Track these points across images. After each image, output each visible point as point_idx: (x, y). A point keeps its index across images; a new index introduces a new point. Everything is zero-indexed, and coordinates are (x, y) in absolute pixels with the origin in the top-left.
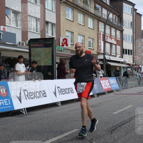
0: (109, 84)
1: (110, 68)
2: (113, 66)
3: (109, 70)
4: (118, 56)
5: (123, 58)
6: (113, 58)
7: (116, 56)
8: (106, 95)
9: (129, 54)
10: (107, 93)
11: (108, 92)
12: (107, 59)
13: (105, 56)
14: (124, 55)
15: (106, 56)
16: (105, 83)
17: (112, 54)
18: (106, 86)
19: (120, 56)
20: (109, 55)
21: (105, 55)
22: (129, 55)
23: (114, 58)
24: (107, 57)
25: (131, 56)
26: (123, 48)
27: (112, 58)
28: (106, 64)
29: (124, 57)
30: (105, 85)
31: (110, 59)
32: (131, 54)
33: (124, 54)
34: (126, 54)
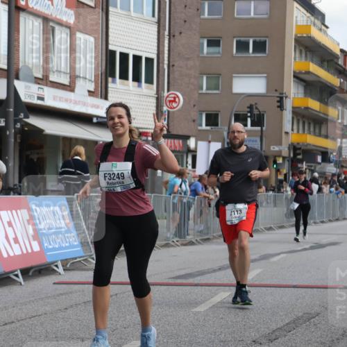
0: (31, 232)
1: (41, 147)
2: (55, 138)
3: (35, 157)
4: (84, 86)
5: (106, 98)
6: (55, 98)
7: (70, 88)
8: (15, 288)
9: (137, 78)
10: (21, 279)
11: (26, 272)
12: (24, 98)
13: (16, 83)
14: (110, 85)
15: (19, 85)
16: (10, 224)
17: (53, 78)
18: (16, 240)
19: (92, 89)
20: (37, 81)
21: (17, 78)
22: (140, 86)
23: (61, 99)
24: (27, 92)
25: (148, 90)
26: (111, 47)
27: (53, 99)
28: (18, 126)
29: (110, 95)
30: (11, 236)
31: (40, 102)
32: (149, 80)
33: (113, 76)
34: (124, 76)
